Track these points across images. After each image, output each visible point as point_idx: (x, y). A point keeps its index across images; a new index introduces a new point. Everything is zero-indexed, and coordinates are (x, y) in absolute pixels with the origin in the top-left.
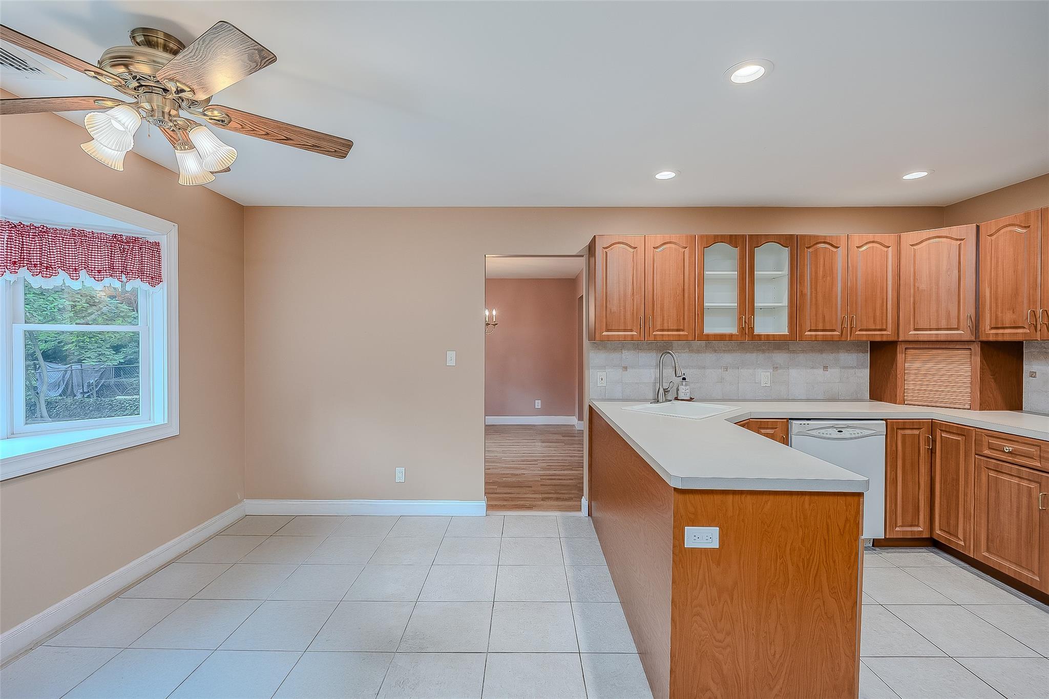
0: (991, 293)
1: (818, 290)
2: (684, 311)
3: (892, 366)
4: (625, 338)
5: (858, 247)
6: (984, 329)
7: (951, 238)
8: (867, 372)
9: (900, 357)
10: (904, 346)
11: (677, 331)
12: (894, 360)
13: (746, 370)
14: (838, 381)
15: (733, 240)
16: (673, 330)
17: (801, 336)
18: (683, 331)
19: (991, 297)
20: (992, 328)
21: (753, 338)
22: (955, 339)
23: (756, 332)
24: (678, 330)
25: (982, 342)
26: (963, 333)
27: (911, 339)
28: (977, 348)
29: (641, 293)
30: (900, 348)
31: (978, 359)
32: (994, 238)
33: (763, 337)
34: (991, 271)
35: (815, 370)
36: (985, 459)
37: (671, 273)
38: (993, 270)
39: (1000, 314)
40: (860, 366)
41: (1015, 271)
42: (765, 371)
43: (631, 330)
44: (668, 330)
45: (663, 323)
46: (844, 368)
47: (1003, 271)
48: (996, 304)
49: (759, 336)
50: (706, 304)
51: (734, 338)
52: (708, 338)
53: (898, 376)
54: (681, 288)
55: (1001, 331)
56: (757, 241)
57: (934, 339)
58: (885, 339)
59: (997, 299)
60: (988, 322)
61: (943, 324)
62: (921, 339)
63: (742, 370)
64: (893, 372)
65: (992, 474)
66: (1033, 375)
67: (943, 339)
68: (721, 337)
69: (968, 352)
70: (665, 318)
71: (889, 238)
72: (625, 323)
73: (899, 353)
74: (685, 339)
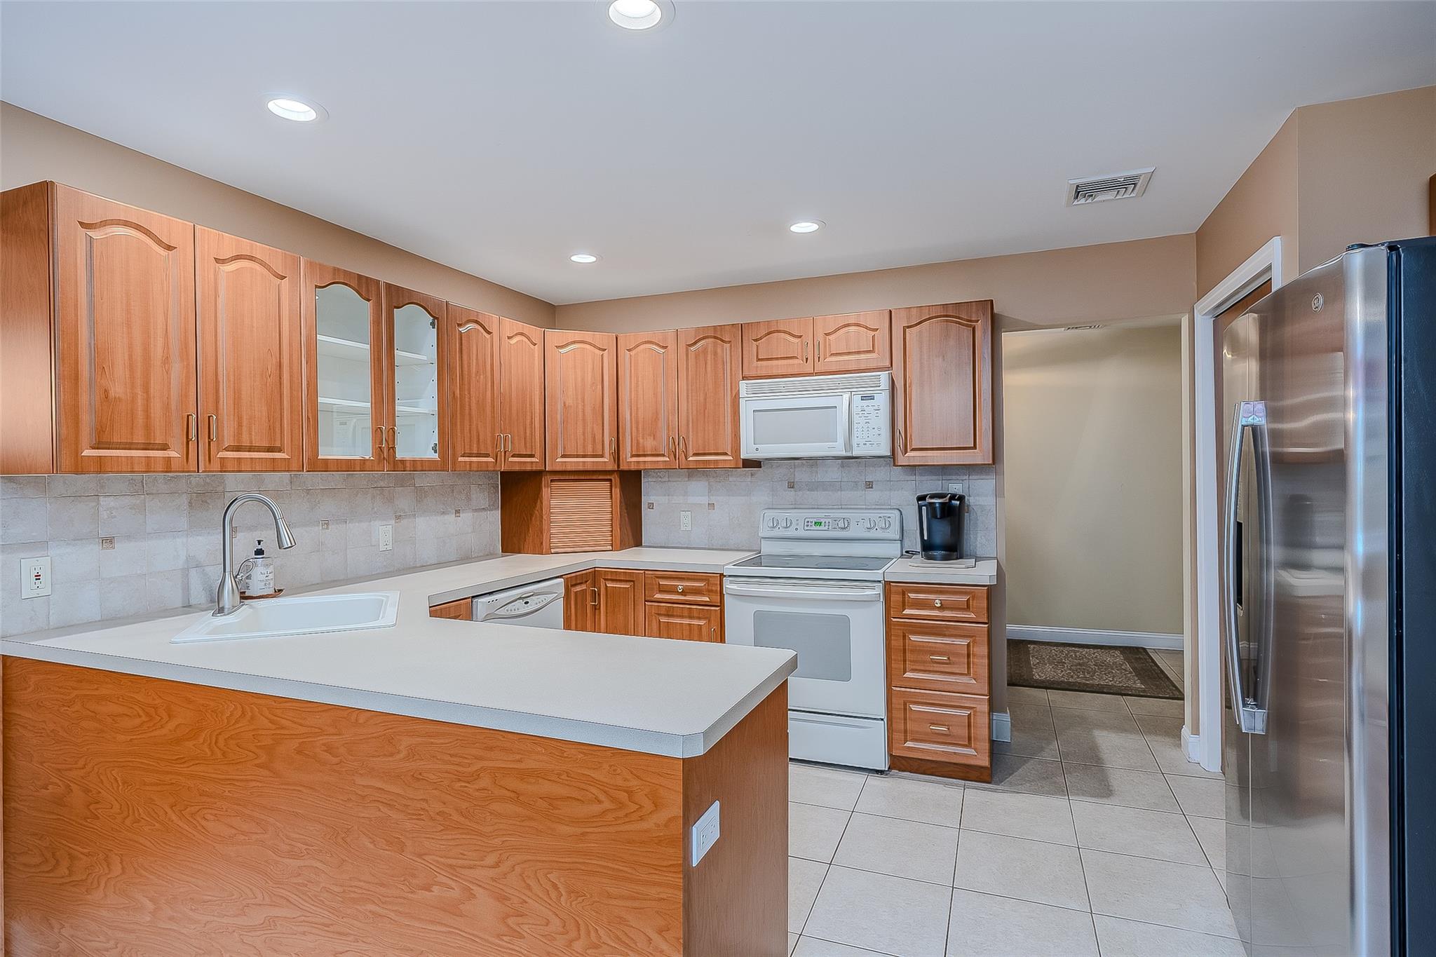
0: (631, 415)
1: (471, 393)
2: (282, 409)
3: (536, 504)
4: (148, 465)
5: (509, 338)
6: (624, 456)
7: (595, 346)
8: (497, 515)
9: (545, 492)
10: (549, 478)
11: (268, 452)
12: (537, 495)
13: (357, 524)
14: (470, 531)
15: (364, 286)
16: (259, 449)
17: (455, 462)
18: (279, 452)
19: (631, 419)
20: (633, 456)
21: (394, 466)
22: (600, 468)
23: (399, 456)
24: (270, 449)
25: (623, 472)
26: (606, 461)
27: (558, 468)
28: (616, 479)
29: (188, 359)
30: (546, 480)
31: (617, 492)
32: (633, 353)
33: (408, 465)
34: (631, 392)
35: (446, 517)
36: (656, 604)
37: (255, 325)
38: (633, 390)
39: (641, 441)
40: (491, 508)
41: (655, 394)
42: (385, 523)
43: (164, 447)
44: (250, 449)
45: (239, 433)
46: (476, 510)
47: (643, 391)
48: (637, 428)
49: (403, 462)
50: (320, 400)
51: (368, 464)
52: (326, 466)
53: (544, 517)
54: (275, 361)
55: (641, 459)
56: (398, 297)
57: (581, 468)
58: (528, 468)
59: (637, 423)
60: (629, 449)
61: (589, 451)
62: (569, 468)
63: (350, 524)
64: (536, 512)
65: (663, 620)
66: (651, 506)
67: (589, 468)
68: (348, 466)
69: (608, 484)
70: (245, 423)
71: (535, 332)
72: (148, 427)
73: (545, 486)
74: (284, 466)
